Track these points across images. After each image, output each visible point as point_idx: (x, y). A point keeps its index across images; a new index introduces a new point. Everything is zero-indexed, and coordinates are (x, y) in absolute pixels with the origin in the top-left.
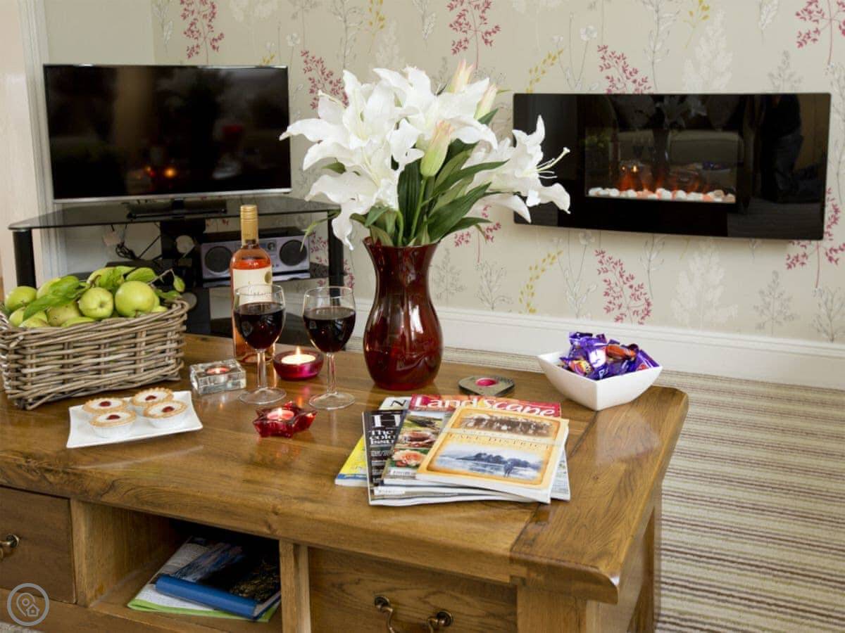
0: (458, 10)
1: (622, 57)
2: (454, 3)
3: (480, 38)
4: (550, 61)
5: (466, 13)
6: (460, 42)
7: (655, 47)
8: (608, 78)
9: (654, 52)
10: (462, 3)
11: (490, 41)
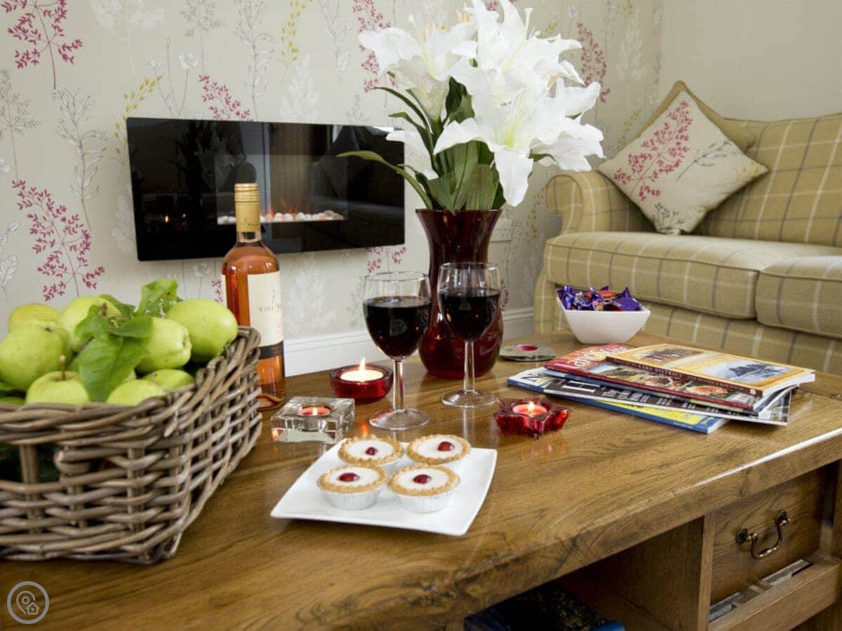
0: (20, 12)
1: (224, 89)
2: (13, 4)
3: (55, 52)
4: (147, 87)
5: (31, 18)
6: (27, 55)
7: (254, 81)
8: (212, 108)
9: (254, 86)
10: (24, 5)
11: (70, 57)
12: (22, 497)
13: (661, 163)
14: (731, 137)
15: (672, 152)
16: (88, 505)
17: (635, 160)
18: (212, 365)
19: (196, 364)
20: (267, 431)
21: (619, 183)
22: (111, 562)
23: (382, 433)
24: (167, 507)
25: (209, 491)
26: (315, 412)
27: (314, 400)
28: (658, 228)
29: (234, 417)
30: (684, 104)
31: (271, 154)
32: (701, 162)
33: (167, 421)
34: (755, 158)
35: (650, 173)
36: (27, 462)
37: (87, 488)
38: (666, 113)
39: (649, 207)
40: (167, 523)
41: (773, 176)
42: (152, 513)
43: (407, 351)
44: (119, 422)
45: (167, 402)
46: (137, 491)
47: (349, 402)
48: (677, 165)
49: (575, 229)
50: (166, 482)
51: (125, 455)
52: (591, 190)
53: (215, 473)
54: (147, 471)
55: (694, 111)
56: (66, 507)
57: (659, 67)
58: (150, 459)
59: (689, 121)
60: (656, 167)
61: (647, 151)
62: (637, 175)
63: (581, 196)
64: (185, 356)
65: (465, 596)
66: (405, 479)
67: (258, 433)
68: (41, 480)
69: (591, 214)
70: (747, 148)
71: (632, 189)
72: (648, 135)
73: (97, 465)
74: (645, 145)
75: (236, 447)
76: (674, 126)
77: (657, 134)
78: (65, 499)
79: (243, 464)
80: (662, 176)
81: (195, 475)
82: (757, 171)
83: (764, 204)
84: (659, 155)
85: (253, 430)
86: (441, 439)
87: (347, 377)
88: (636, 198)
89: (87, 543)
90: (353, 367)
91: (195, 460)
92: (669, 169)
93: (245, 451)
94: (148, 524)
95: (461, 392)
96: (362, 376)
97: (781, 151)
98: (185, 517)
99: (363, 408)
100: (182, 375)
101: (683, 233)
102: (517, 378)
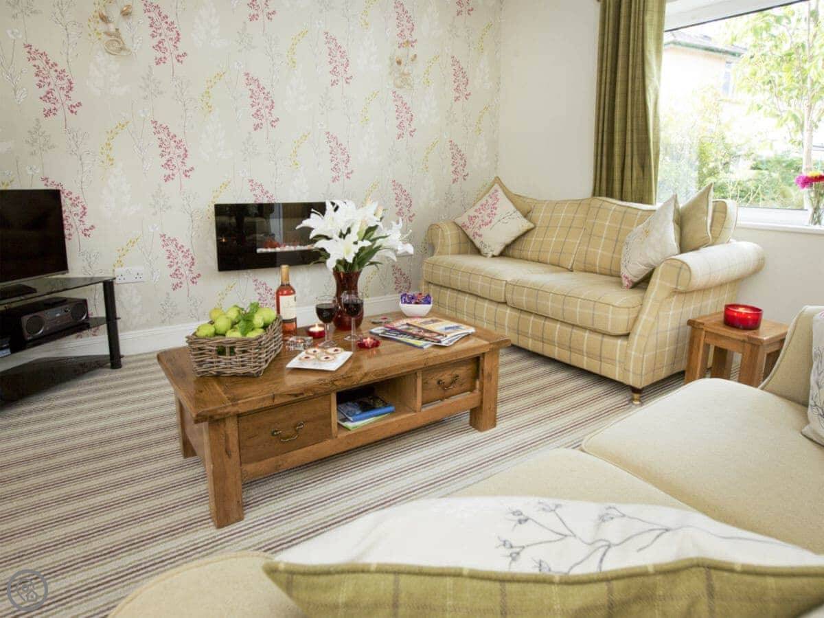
4: (223, 187)
6: (169, 176)
7: (276, 181)
9: (276, 183)
11: (188, 175)
12: (225, 359)
13: (483, 221)
14: (518, 209)
15: (489, 216)
16: (242, 361)
17: (471, 218)
18: (270, 327)
19: (265, 327)
20: (284, 347)
21: (464, 229)
22: (246, 376)
23: (319, 347)
24: (260, 363)
25: (270, 361)
26: (300, 341)
27: (300, 337)
28: (482, 253)
29: (275, 342)
30: (496, 191)
31: (284, 217)
32: (502, 221)
33: (261, 342)
34: (530, 221)
35: (478, 226)
36: (227, 350)
37: (242, 357)
38: (487, 195)
39: (477, 242)
40: (260, 367)
41: (537, 228)
42: (257, 364)
43: (330, 322)
44: (250, 342)
45: (261, 337)
46: (254, 358)
47: (310, 338)
48: (490, 222)
49: (440, 253)
50: (260, 357)
51: (251, 349)
52: (449, 233)
53: (271, 357)
54: (256, 354)
55: (501, 194)
56: (236, 362)
57: (497, 161)
58: (257, 350)
59: (498, 200)
60: (480, 222)
61: (476, 214)
62: (471, 226)
63: (443, 237)
64: (262, 324)
65: (333, 384)
66: (323, 358)
67: (281, 347)
68: (231, 355)
69: (448, 246)
70: (526, 215)
71: (470, 232)
72: (478, 206)
73: (244, 352)
74: (476, 211)
75: (275, 350)
76: (490, 201)
77: (482, 205)
78: (235, 360)
79: (278, 355)
80: (483, 227)
81: (267, 356)
82: (529, 226)
83: (533, 243)
84: (482, 217)
85: (280, 346)
86: (336, 348)
87: (312, 330)
88: (472, 238)
89: (241, 370)
90: (314, 326)
91: (266, 352)
92: (487, 224)
93: (278, 351)
94: (256, 366)
95: (350, 335)
96: (317, 329)
97: (540, 215)
98: (265, 366)
99: (316, 340)
100: (262, 330)
101: (493, 256)
102: (373, 330)
